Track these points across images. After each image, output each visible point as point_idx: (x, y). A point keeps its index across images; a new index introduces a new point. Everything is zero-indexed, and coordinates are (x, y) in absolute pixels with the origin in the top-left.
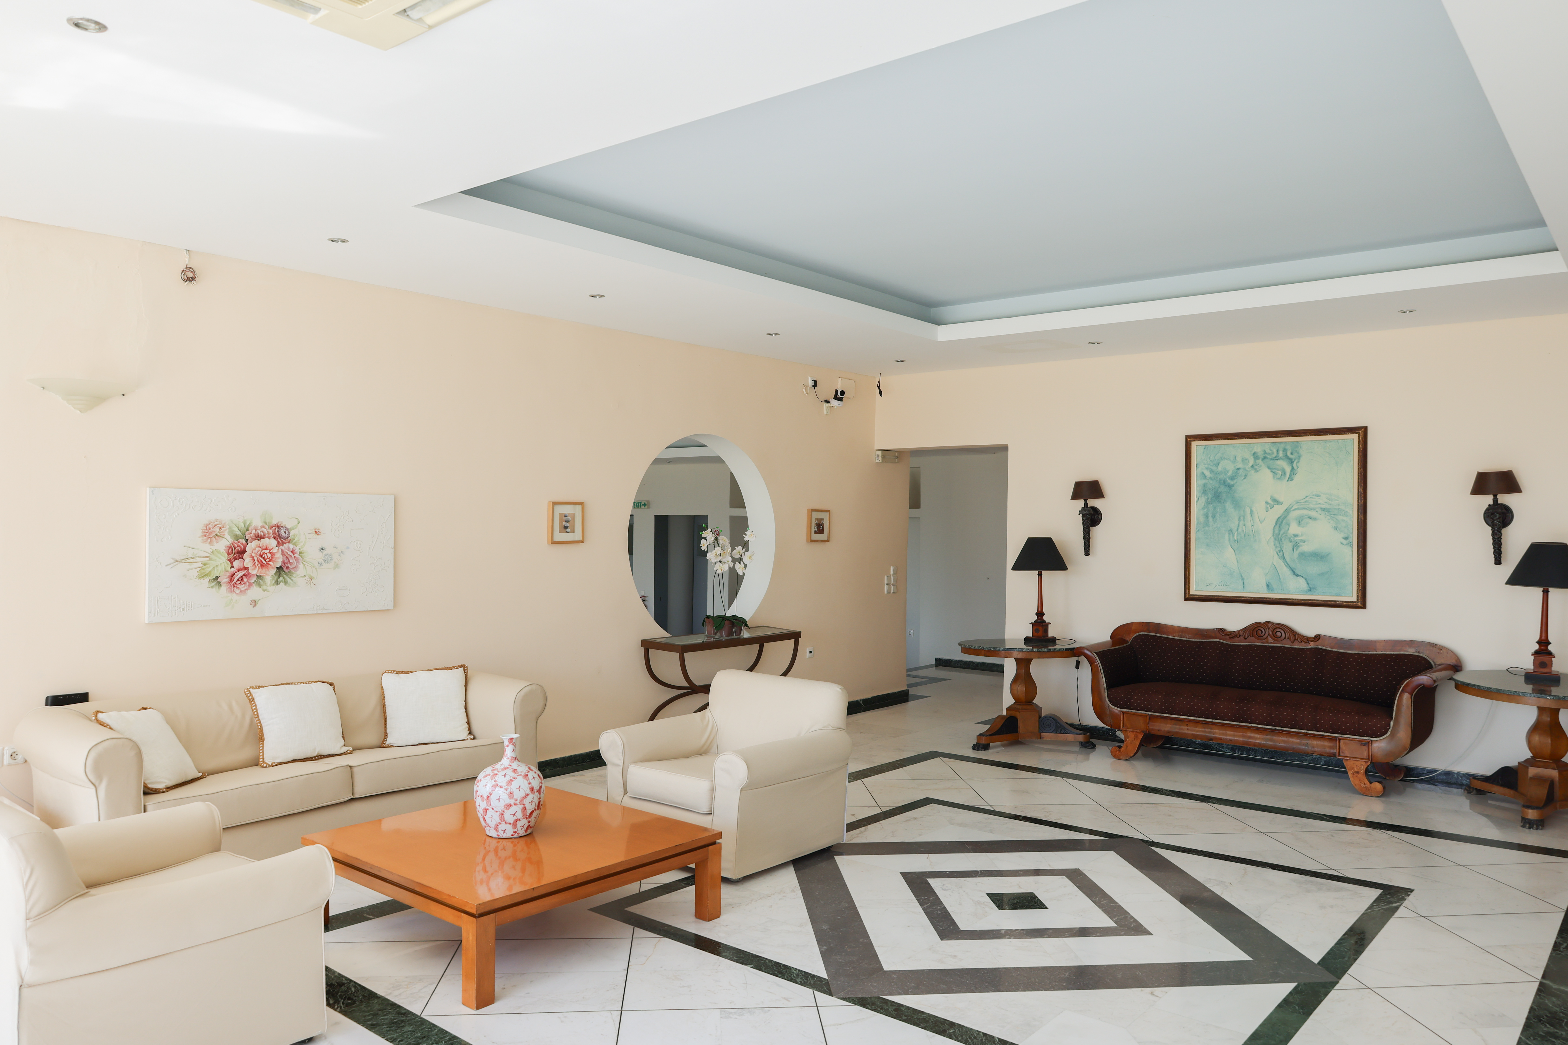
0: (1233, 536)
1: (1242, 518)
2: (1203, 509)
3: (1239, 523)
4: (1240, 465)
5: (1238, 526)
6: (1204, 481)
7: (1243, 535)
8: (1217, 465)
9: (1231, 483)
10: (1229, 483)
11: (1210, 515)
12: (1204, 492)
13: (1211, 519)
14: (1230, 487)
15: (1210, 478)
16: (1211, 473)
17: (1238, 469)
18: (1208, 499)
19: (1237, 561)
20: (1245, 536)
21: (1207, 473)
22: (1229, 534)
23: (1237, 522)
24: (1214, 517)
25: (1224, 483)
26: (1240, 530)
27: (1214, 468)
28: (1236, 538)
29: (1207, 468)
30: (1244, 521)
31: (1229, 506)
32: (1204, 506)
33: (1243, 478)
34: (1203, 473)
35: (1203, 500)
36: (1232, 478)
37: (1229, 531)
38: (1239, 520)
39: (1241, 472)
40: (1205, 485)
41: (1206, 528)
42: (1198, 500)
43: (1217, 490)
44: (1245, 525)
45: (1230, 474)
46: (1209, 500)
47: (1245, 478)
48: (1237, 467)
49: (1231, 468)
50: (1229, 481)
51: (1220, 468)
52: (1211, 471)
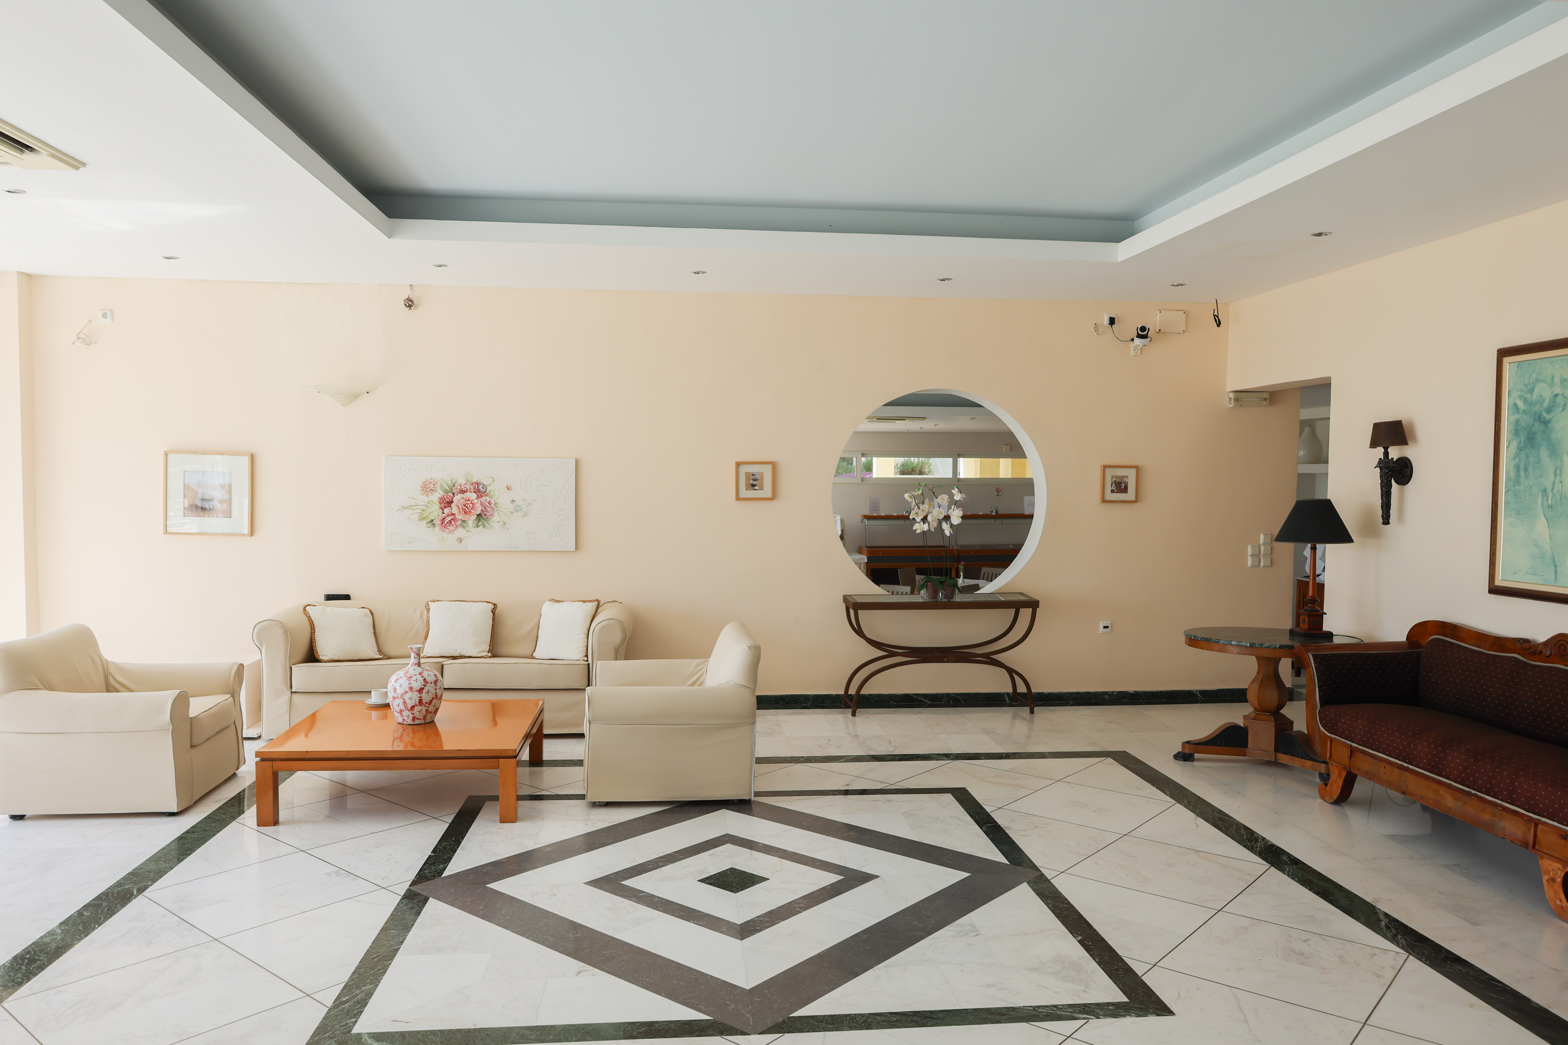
0: (1547, 500)
1: (1558, 472)
2: (1514, 458)
3: (1555, 478)
4: (1558, 390)
5: (1554, 484)
6: (1517, 416)
7: (1558, 497)
8: (1532, 391)
9: (1547, 417)
10: (1545, 418)
11: (1522, 467)
12: (1516, 433)
13: (1522, 473)
14: (1546, 423)
15: (1524, 411)
16: (1524, 404)
17: (1556, 396)
18: (1520, 443)
19: (1550, 537)
20: (1561, 499)
21: (1521, 404)
22: (1543, 496)
23: (1552, 478)
24: (1526, 470)
25: (1539, 418)
26: (1555, 491)
27: (1528, 396)
28: (1550, 502)
29: (1520, 397)
30: (1560, 476)
31: (1544, 453)
32: (1516, 453)
33: (1561, 409)
34: (1515, 404)
35: (1514, 444)
36: (1549, 410)
37: (1542, 491)
38: (1555, 475)
39: (1559, 399)
40: (1517, 422)
41: (1517, 487)
42: (1509, 445)
43: (1531, 429)
44: (1561, 482)
45: (1546, 404)
46: (1521, 445)
47: (1564, 409)
48: (1555, 393)
49: (1547, 395)
50: (1545, 415)
51: (1535, 396)
52: (1525, 401)
